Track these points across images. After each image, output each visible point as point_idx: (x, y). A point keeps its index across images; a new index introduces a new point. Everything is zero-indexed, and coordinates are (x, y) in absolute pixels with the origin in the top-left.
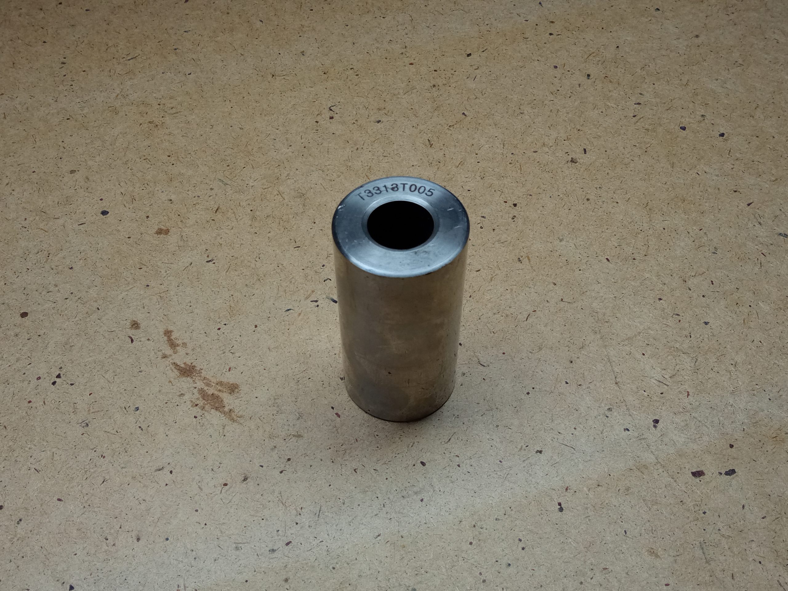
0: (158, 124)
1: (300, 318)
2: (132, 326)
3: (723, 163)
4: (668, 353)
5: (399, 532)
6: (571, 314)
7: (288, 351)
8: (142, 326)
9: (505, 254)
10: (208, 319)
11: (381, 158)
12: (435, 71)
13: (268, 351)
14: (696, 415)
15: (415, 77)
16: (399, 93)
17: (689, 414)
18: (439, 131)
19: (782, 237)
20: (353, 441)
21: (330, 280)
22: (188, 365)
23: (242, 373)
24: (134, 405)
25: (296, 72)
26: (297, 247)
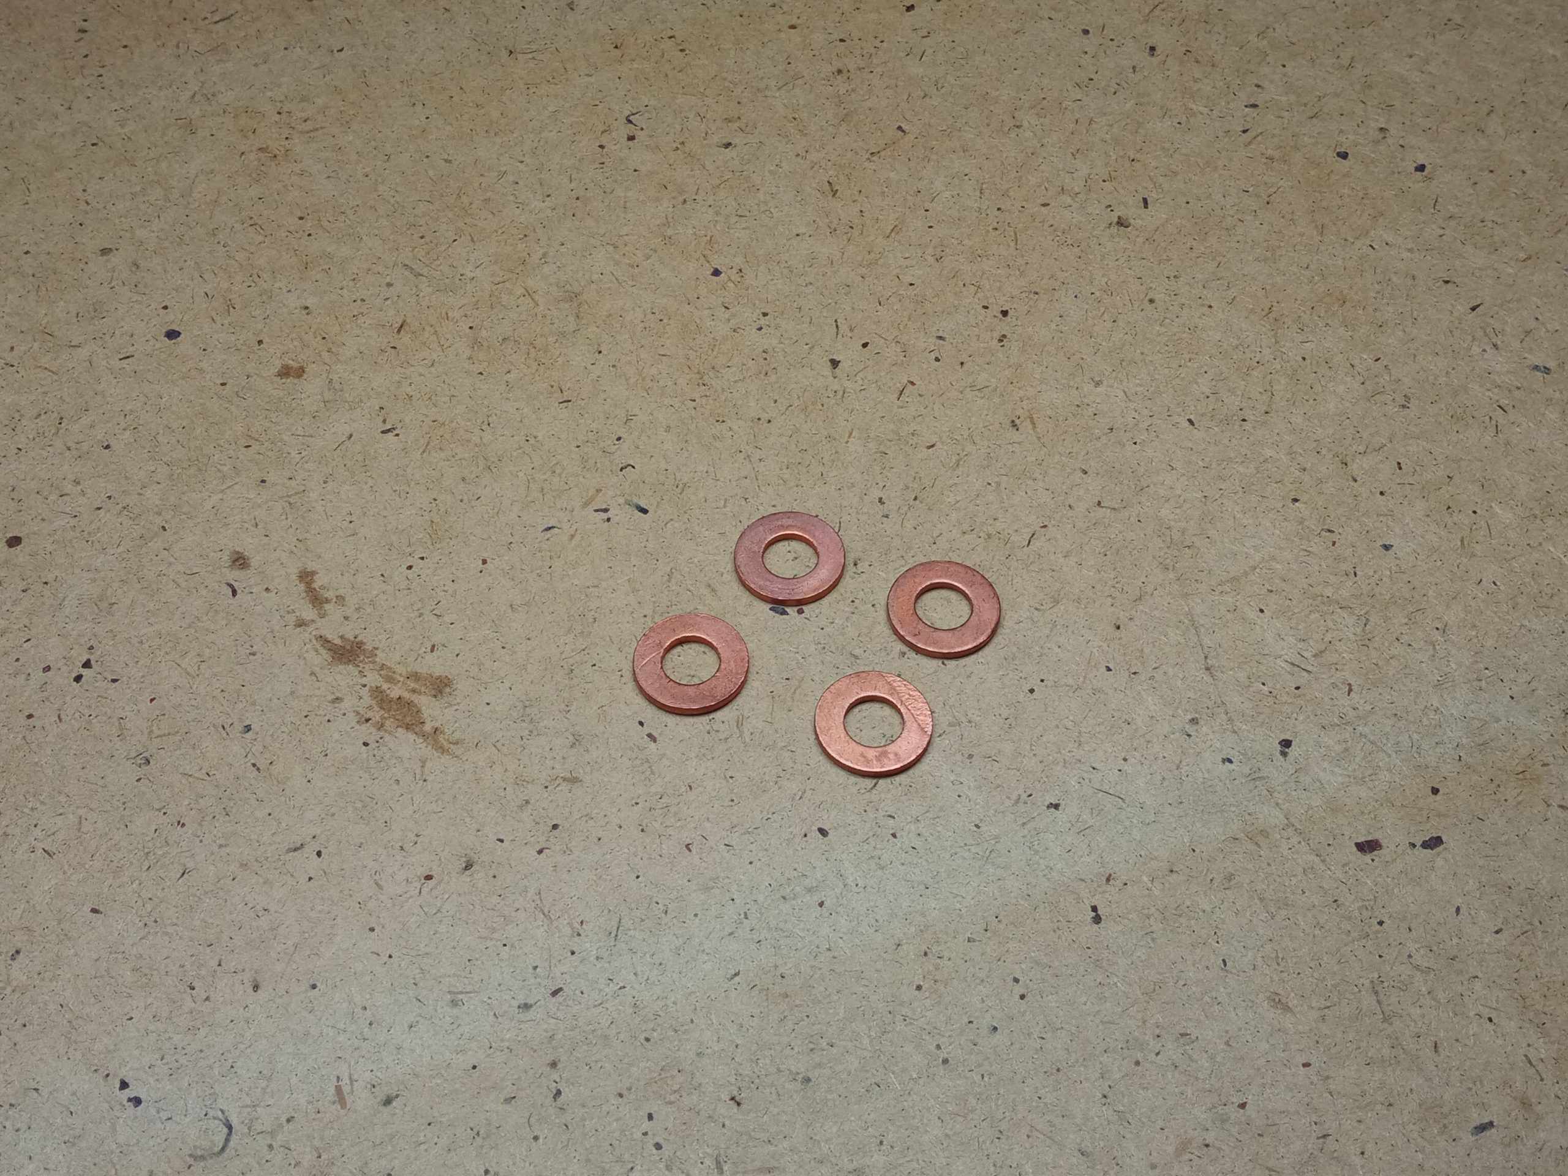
0: (278, 152)
1: (572, 545)
2: (234, 562)
3: (1423, 225)
4: (1311, 609)
5: (776, 967)
6: (1117, 532)
7: (551, 610)
8: (254, 562)
9: (985, 412)
10: (387, 547)
11: (733, 220)
12: (842, 40)
13: (510, 611)
14: (1366, 730)
15: (799, 53)
16: (767, 87)
17: (1350, 728)
18: (850, 164)
19: (1539, 374)
20: (684, 789)
21: (633, 467)
22: (349, 640)
23: (457, 655)
24: (241, 720)
25: (556, 45)
26: (565, 402)
